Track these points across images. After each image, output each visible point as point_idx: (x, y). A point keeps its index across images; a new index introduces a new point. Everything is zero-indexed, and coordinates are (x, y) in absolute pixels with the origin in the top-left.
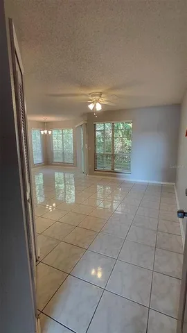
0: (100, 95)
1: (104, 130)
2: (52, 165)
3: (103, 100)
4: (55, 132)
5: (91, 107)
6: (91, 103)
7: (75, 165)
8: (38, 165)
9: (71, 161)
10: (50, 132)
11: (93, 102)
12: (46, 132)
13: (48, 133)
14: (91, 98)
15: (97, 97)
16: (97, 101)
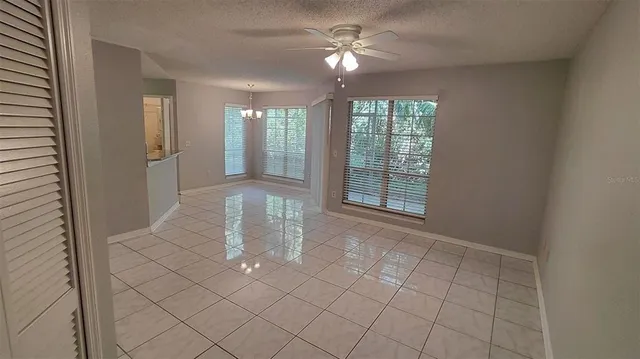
0: (357, 31)
1: (375, 115)
2: (261, 179)
3: (362, 44)
4: (271, 113)
5: (332, 61)
6: (331, 53)
7: (306, 183)
8: (236, 178)
9: (300, 176)
10: (259, 114)
11: (338, 51)
12: (250, 112)
13: (254, 114)
14: (332, 41)
15: (349, 38)
16: (347, 47)
